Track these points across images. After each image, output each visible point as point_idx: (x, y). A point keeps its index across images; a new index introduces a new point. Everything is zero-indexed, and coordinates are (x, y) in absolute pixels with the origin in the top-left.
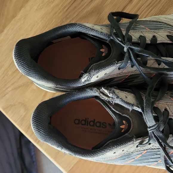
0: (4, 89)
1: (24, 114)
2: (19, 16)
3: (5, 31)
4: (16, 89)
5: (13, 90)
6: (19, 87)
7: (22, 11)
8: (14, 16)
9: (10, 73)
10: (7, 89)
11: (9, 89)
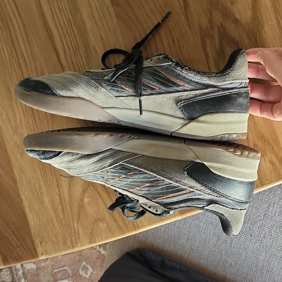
0: (73, 231)
1: (105, 225)
2: (17, 177)
3: (23, 197)
4: (79, 219)
5: (78, 223)
6: (79, 215)
7: (15, 171)
8: (15, 181)
9: (61, 216)
10: (74, 228)
11: (76, 226)
